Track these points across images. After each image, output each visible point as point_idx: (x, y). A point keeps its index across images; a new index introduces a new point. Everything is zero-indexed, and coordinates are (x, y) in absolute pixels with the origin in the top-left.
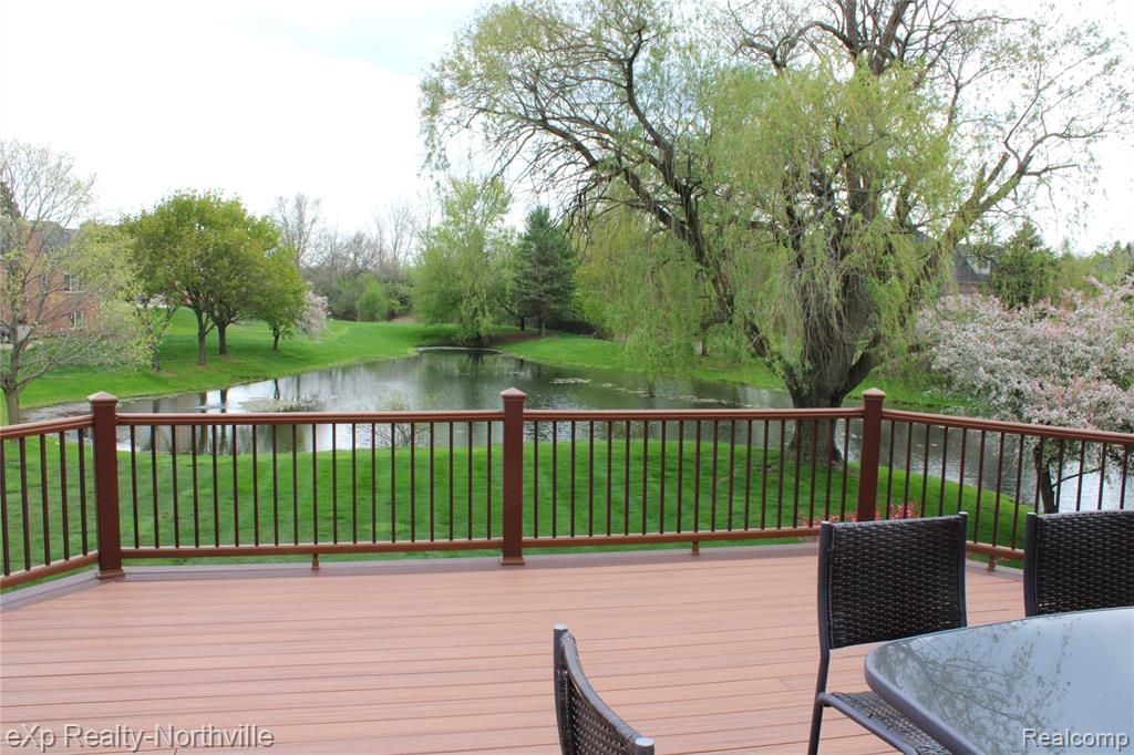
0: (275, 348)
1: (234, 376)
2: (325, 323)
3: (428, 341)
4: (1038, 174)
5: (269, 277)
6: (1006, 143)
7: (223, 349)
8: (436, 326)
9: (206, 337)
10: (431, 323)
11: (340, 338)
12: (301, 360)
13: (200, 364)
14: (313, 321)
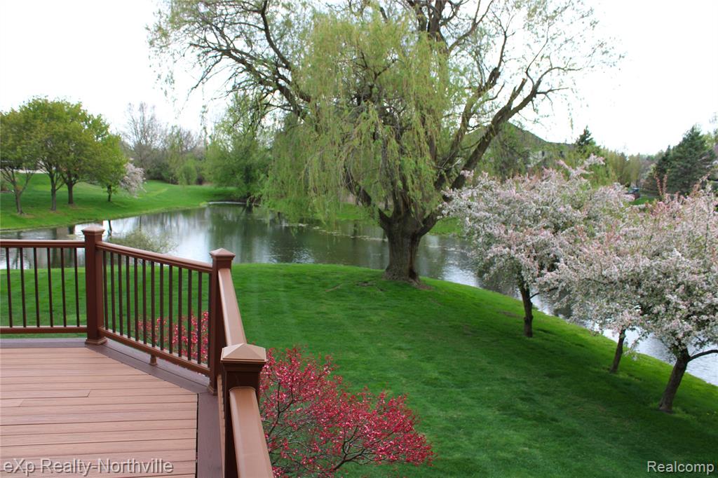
0: (109, 200)
1: (74, 218)
2: (141, 185)
3: (217, 198)
4: (545, 93)
5: (98, 154)
6: (527, 73)
7: (71, 201)
8: (221, 189)
9: (56, 193)
10: (220, 186)
11: (159, 195)
12: (125, 208)
13: (52, 209)
14: (133, 184)
